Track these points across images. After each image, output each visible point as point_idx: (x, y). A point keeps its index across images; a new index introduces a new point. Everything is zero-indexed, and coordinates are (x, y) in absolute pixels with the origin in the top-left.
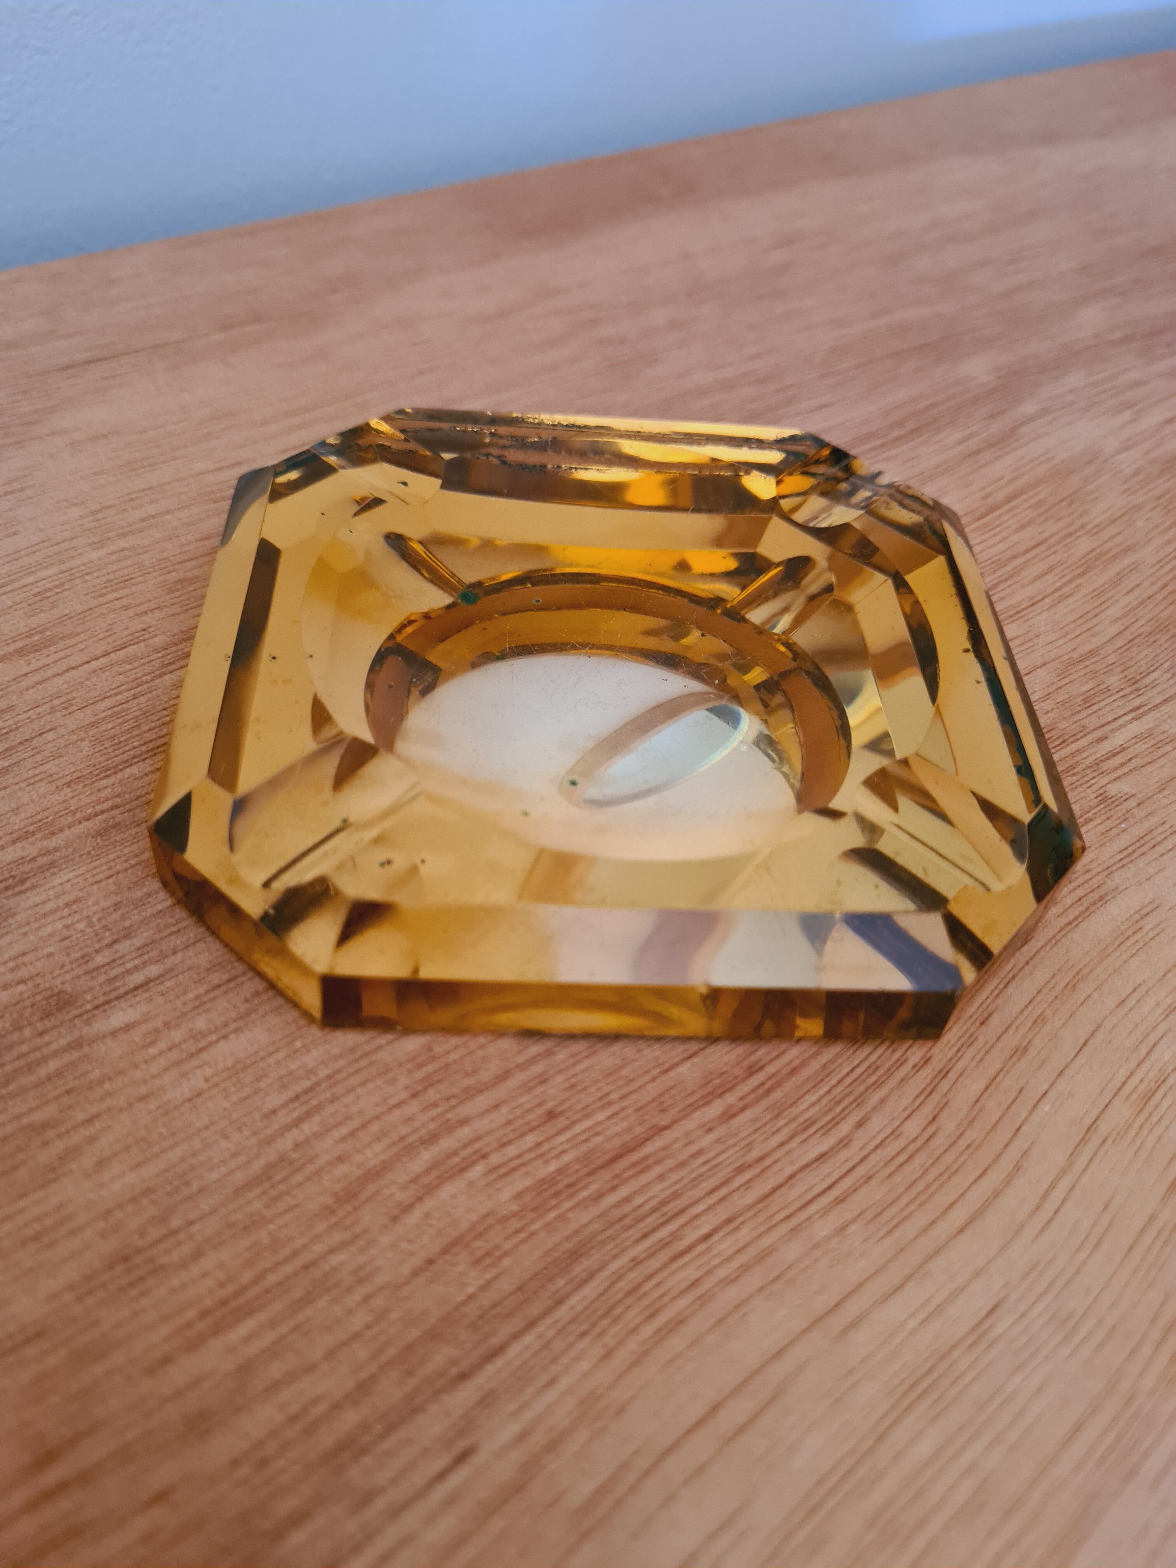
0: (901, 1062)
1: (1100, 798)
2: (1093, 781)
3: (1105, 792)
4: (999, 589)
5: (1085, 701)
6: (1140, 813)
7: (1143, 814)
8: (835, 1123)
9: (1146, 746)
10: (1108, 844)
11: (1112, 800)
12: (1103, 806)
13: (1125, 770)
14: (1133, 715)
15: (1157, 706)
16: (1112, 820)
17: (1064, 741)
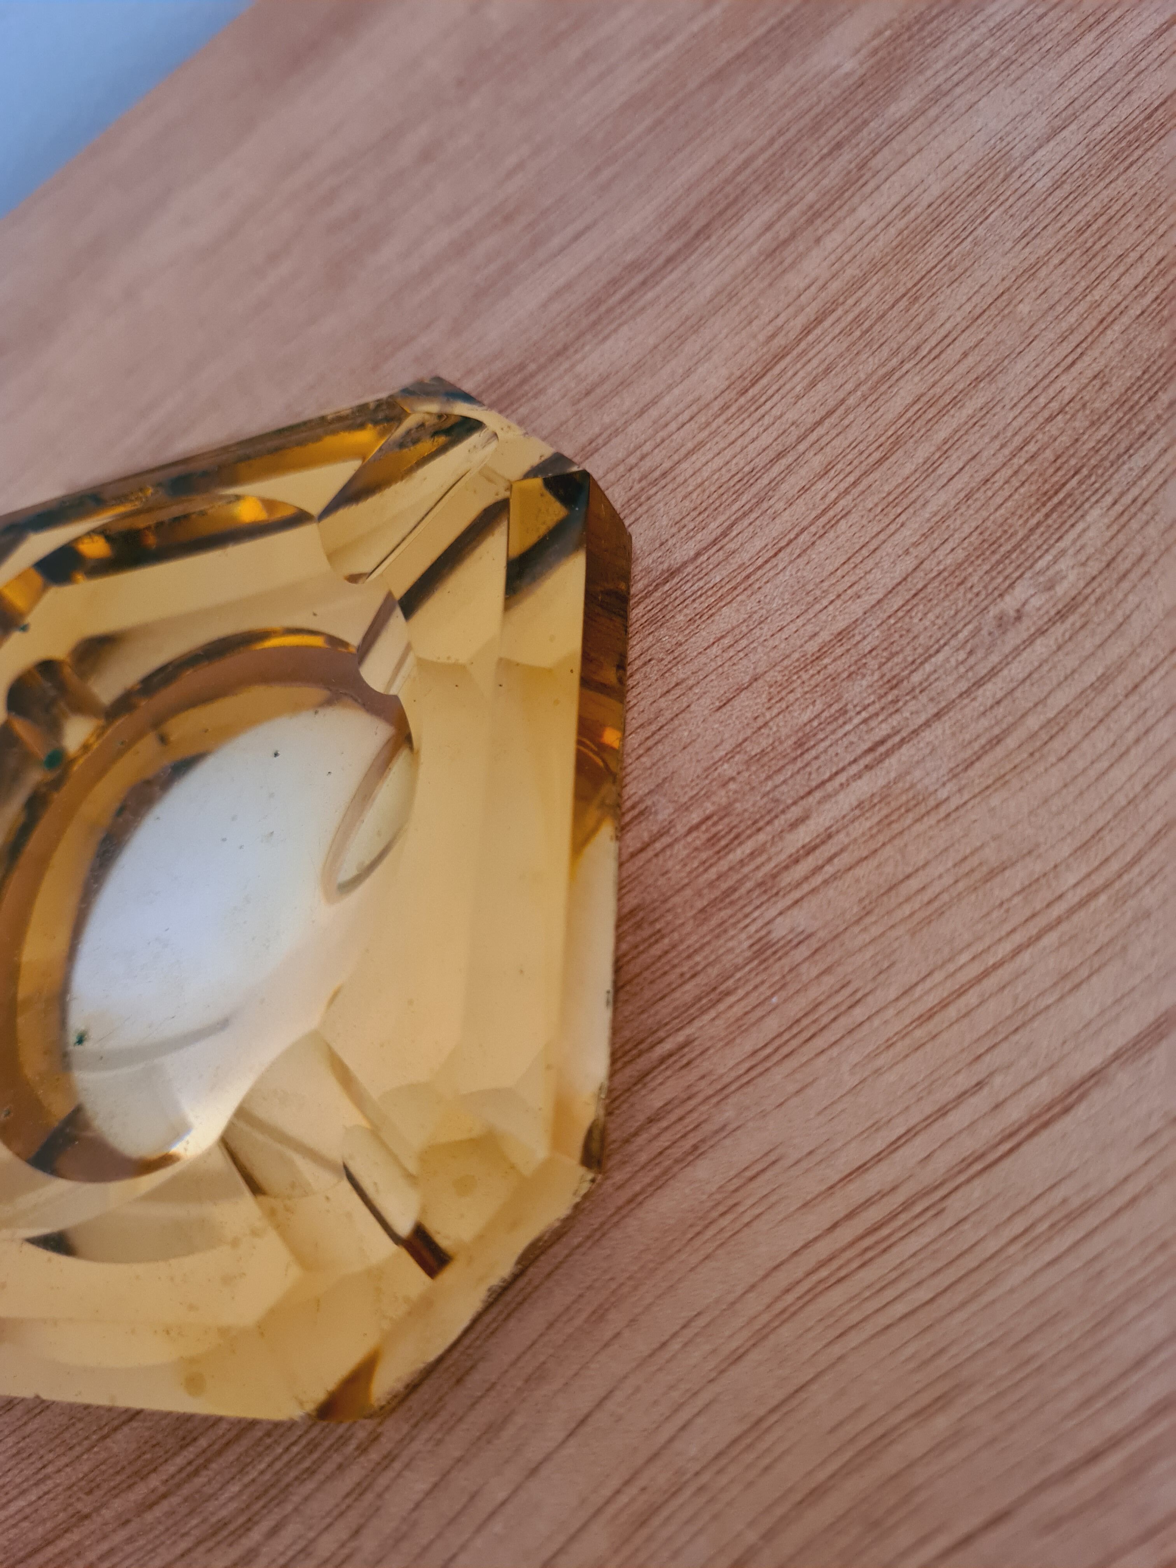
0: (343, 1440)
1: (756, 948)
2: (756, 914)
3: (769, 933)
4: (734, 533)
5: (799, 744)
6: (809, 971)
7: (815, 972)
8: (247, 1527)
9: (868, 824)
10: (738, 1041)
11: (774, 949)
12: (756, 962)
13: (818, 880)
14: (868, 759)
15: (915, 732)
16: (762, 989)
17: (737, 837)
